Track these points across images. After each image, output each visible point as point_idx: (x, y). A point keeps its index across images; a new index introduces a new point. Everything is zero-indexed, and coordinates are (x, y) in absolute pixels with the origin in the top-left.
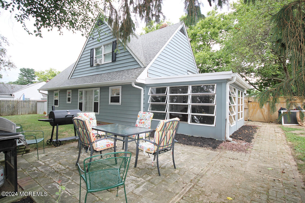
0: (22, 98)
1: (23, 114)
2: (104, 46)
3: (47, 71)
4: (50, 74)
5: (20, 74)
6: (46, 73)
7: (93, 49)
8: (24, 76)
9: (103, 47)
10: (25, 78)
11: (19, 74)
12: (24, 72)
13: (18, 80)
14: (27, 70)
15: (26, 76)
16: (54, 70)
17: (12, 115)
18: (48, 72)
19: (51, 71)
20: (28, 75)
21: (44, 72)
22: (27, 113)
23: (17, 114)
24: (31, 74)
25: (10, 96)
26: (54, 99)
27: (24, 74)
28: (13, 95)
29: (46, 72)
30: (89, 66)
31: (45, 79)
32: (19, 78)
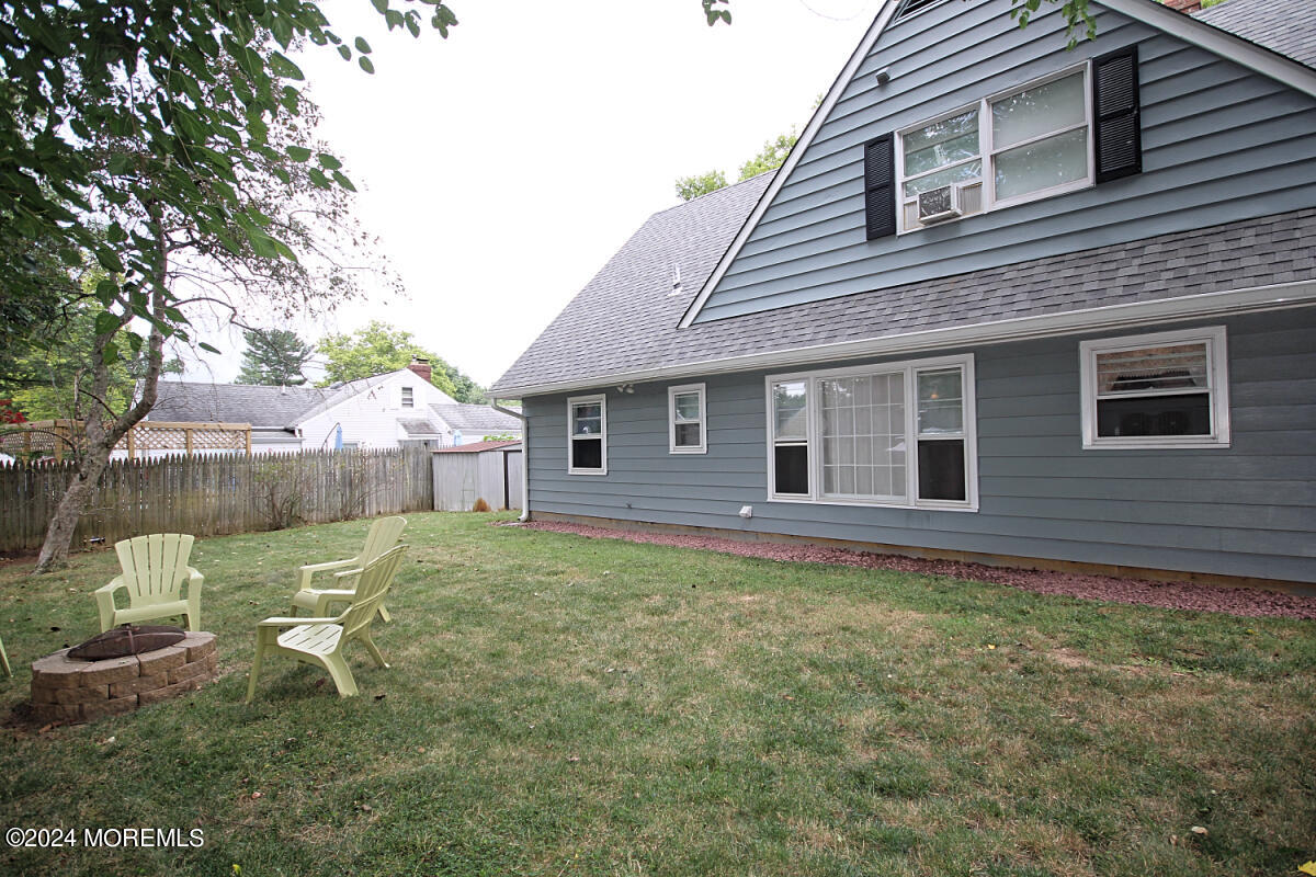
0: (334, 441)
1: (385, 514)
2: (995, 104)
3: (361, 333)
4: (370, 345)
5: (247, 355)
6: (357, 342)
7: (889, 138)
8: (262, 361)
9: (985, 114)
10: (265, 368)
11: (244, 354)
12: (259, 344)
13: (239, 377)
14: (269, 338)
15: (267, 361)
16: (385, 329)
17: (347, 518)
18: (365, 336)
19: (373, 334)
20: (274, 355)
21: (349, 339)
22: (398, 509)
23: (363, 511)
24: (286, 350)
25: (288, 436)
26: (570, 438)
27: (260, 352)
28: (297, 432)
29: (356, 339)
30: (862, 236)
31: (355, 365)
32: (244, 370)
